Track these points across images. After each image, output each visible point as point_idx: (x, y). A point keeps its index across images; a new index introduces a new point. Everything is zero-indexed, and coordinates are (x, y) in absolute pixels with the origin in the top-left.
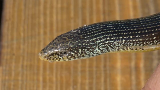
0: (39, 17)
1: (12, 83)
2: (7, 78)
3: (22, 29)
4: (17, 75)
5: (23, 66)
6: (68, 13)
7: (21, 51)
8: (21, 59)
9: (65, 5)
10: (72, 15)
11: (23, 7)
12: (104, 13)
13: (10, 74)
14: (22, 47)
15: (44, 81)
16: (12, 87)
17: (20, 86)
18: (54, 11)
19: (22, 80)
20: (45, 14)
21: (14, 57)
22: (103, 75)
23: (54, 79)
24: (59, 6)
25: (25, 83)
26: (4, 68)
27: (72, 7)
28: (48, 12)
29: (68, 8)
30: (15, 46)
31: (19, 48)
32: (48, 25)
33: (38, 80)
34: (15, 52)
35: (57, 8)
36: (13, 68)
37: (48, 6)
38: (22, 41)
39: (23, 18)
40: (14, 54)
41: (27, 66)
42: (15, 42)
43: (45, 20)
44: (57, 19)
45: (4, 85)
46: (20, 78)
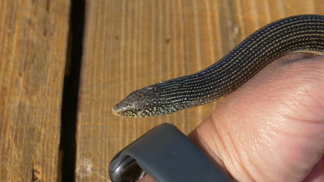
0: (119, 63)
1: (92, 129)
2: (87, 124)
3: (102, 74)
4: (97, 120)
5: (102, 112)
6: (149, 58)
7: (101, 97)
8: (101, 104)
9: (146, 50)
10: (153, 60)
11: (103, 52)
12: (185, 58)
13: (90, 120)
14: (102, 92)
15: (124, 128)
16: (92, 133)
17: (100, 133)
18: (135, 56)
19: (102, 127)
20: (125, 60)
21: (94, 103)
22: (184, 121)
23: (134, 126)
24: (140, 51)
25: (105, 128)
26: (84, 114)
27: (153, 53)
28: (128, 57)
29: (149, 54)
30: (95, 91)
31: (99, 94)
32: (129, 71)
33: (118, 126)
34: (95, 98)
35: (137, 53)
36: (93, 114)
37: (129, 51)
38: (102, 86)
39: (103, 63)
40: (93, 100)
41: (107, 112)
42: (95, 87)
43: (125, 66)
44: (137, 64)
45: (84, 131)
46: (100, 124)
